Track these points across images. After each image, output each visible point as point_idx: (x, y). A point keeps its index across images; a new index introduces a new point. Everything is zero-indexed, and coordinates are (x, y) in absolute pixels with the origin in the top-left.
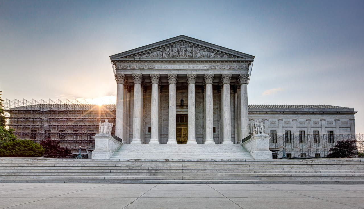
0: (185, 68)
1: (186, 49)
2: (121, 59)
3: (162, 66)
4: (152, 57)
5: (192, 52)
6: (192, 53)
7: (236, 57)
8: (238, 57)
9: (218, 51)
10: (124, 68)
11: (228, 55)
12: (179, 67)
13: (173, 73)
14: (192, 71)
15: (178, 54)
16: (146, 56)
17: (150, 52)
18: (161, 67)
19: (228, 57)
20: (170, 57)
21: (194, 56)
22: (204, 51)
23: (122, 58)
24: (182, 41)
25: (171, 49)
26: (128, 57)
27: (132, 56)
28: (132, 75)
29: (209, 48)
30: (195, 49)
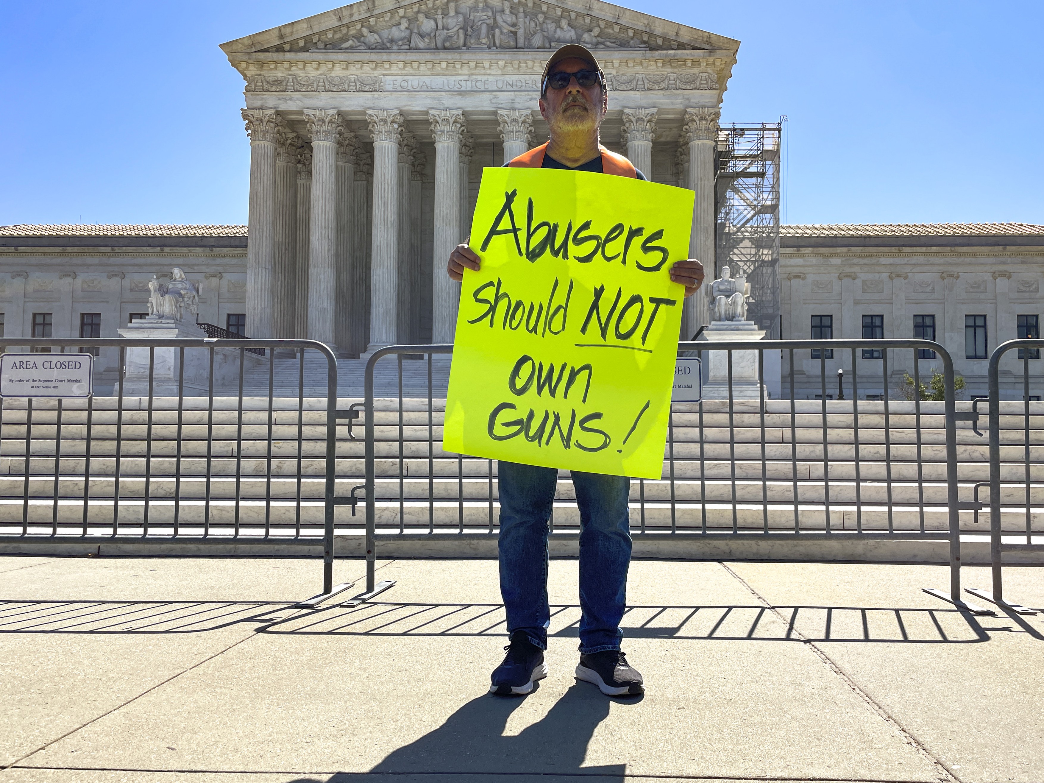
0: (492, 88)
1: (495, 19)
3: (410, 82)
4: (374, 47)
5: (513, 29)
6: (515, 33)
7: (673, 47)
8: (681, 46)
9: (609, 24)
10: (273, 89)
11: (645, 39)
12: (469, 83)
13: (447, 105)
14: (517, 99)
15: (466, 35)
16: (351, 47)
17: (365, 31)
18: (404, 84)
19: (643, 45)
20: (437, 48)
21: (520, 44)
22: (560, 27)
25: (440, 17)
26: (287, 47)
27: (301, 44)
28: (301, 113)
29: (578, 14)
30: (526, 18)
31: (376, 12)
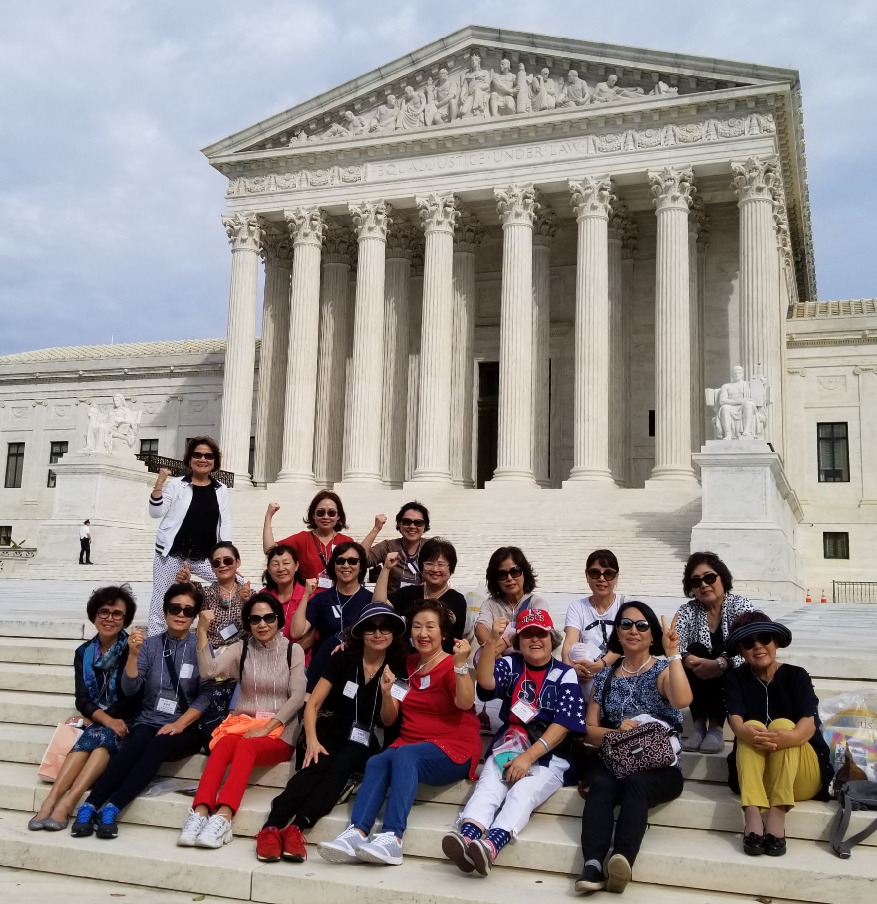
0: (488, 163)
1: (492, 83)
2: (242, 157)
3: (397, 168)
4: (357, 132)
7: (711, 87)
8: (720, 85)
9: (627, 71)
10: (255, 189)
11: (673, 81)
12: (462, 161)
13: (437, 188)
14: (517, 172)
15: (459, 105)
18: (391, 170)
19: (671, 90)
22: (568, 81)
23: (248, 149)
25: (430, 88)
26: (268, 145)
27: (283, 138)
28: (282, 213)
29: (589, 65)
30: (528, 75)
31: (360, 93)
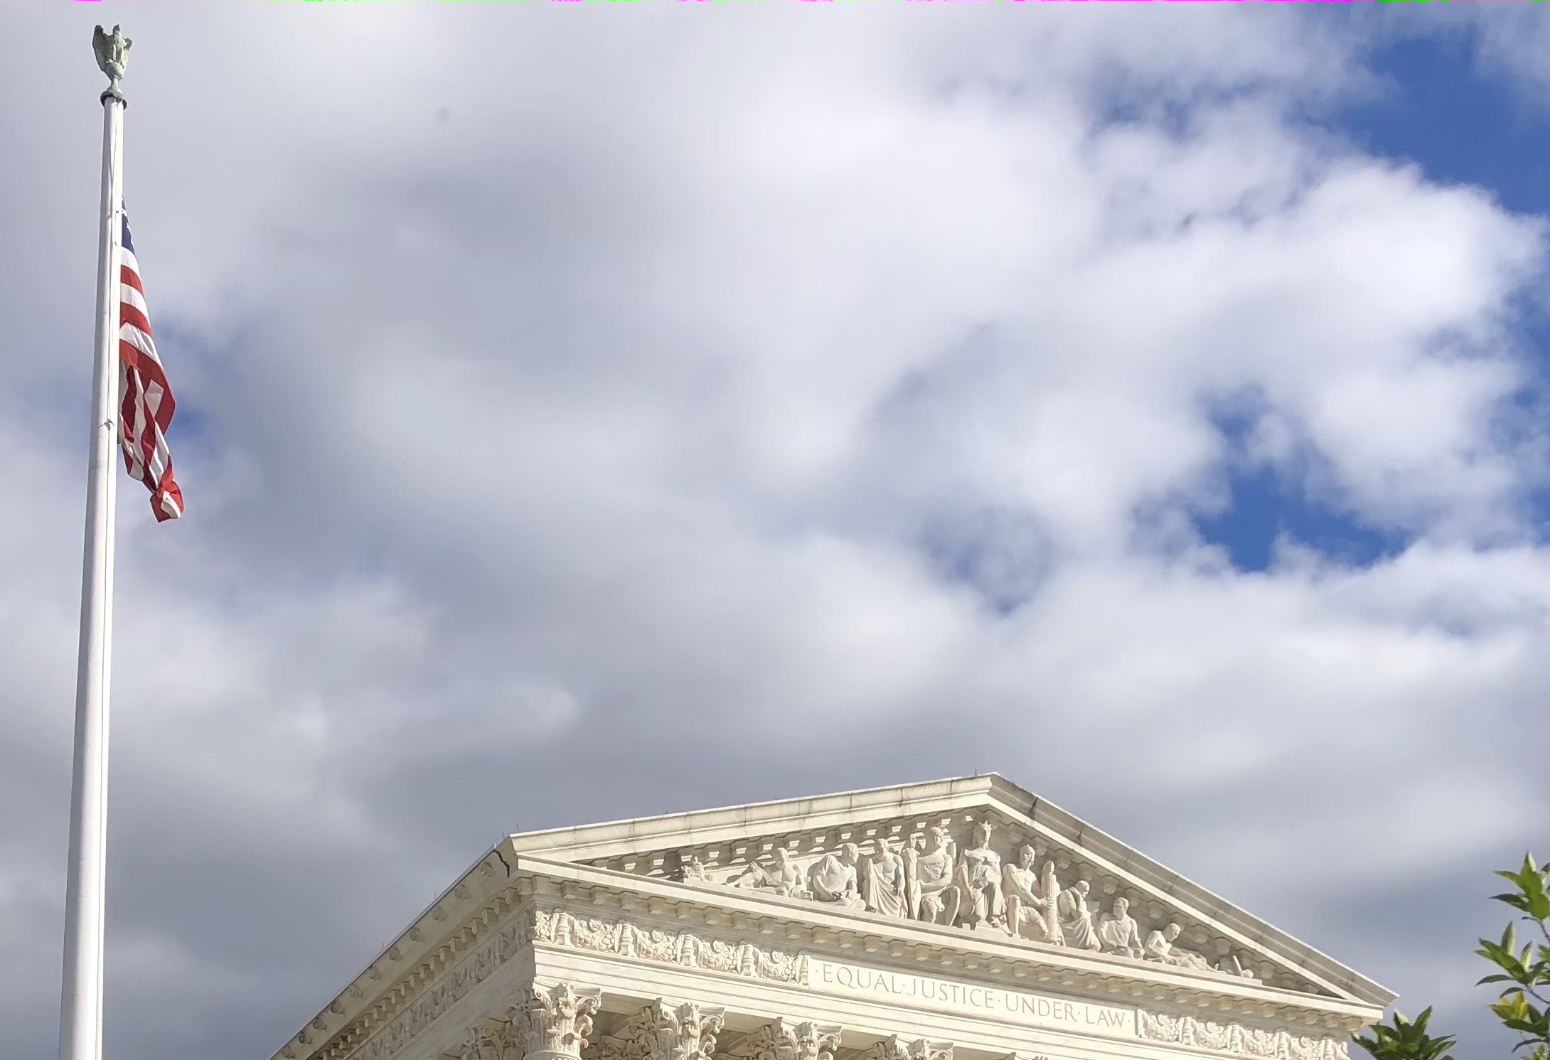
0: (999, 1012)
1: (1005, 877)
3: (855, 976)
5: (1039, 902)
6: (1042, 912)
7: (1289, 983)
12: (959, 994)
13: (922, 1030)
14: (1043, 1037)
15: (965, 899)
16: (758, 882)
17: (780, 852)
18: (845, 976)
19: (1249, 973)
20: (910, 916)
21: (1055, 934)
22: (1109, 912)
23: (595, 863)
24: (983, 813)
25: (913, 853)
26: (630, 863)
27: (658, 859)
28: (651, 1005)
